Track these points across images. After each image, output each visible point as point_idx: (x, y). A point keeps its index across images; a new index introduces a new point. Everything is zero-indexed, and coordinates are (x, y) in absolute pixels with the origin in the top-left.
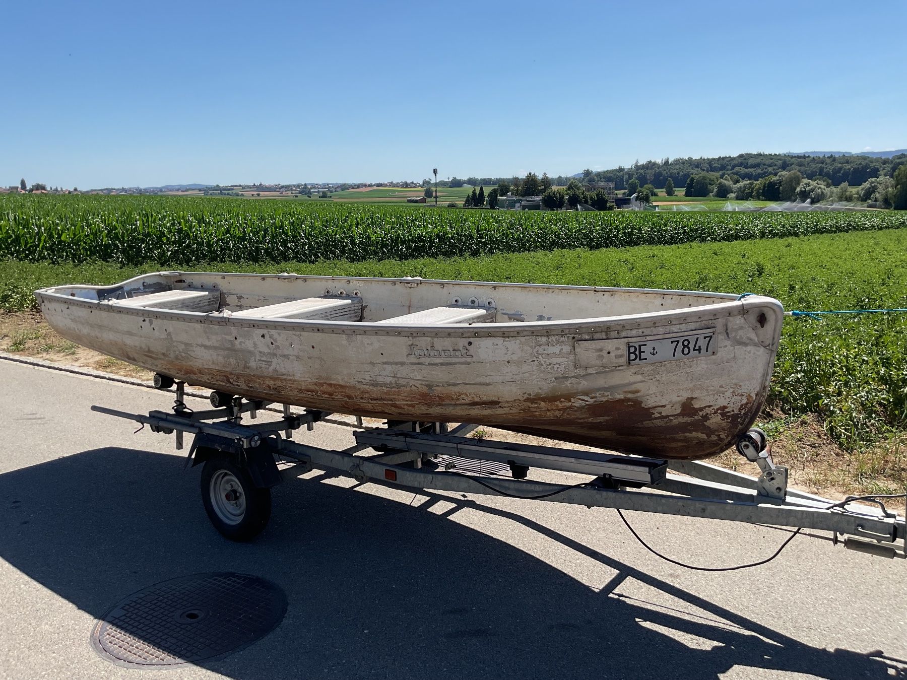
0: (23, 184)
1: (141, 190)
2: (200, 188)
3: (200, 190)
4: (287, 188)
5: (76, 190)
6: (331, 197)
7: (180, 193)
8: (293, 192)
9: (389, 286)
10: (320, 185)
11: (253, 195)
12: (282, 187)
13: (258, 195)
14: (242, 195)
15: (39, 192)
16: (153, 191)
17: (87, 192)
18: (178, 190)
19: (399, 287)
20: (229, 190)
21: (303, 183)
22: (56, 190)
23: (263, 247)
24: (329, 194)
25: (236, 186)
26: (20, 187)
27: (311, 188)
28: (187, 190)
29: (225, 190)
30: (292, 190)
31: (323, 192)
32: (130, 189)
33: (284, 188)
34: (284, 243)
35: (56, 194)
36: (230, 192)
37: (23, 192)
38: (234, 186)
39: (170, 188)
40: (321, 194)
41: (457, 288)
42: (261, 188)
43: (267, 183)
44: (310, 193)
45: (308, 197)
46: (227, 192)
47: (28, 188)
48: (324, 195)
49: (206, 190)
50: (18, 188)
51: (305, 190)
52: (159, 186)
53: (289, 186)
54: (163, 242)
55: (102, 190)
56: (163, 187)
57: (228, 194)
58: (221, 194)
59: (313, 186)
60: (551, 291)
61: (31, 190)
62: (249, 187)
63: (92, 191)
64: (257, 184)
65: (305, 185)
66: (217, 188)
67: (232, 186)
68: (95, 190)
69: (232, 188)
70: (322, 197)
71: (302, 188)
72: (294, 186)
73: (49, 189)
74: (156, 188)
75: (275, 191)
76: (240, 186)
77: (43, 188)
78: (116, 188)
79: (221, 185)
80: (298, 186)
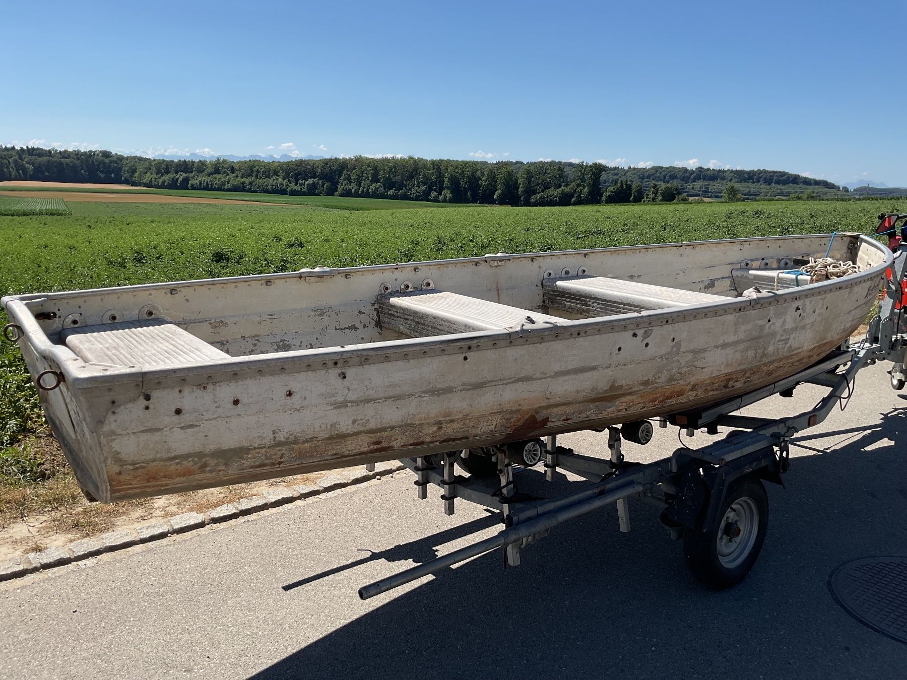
9: (471, 268)
19: (483, 267)
41: (548, 260)
60: (638, 251)
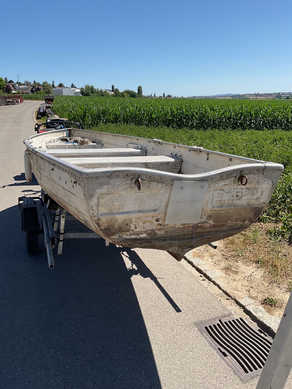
0: (164, 95)
1: (207, 97)
2: (231, 95)
3: (231, 97)
4: (270, 95)
5: (182, 97)
6: (291, 99)
7: (222, 98)
8: (273, 97)
10: (286, 93)
11: (253, 98)
12: (268, 94)
13: (256, 98)
14: (249, 98)
15: (169, 98)
16: (212, 97)
17: (186, 98)
18: (222, 97)
20: (243, 96)
21: (278, 92)
22: (175, 97)
23: (239, 122)
24: (290, 97)
25: (247, 94)
26: (163, 96)
27: (282, 95)
28: (225, 97)
29: (241, 96)
30: (272, 95)
31: (287, 97)
32: (202, 97)
33: (268, 95)
34: (250, 120)
35: (175, 99)
36: (244, 97)
37: (164, 98)
38: (246, 94)
39: (218, 96)
40: (286, 97)
42: (258, 95)
43: (261, 92)
44: (281, 97)
45: (280, 99)
46: (242, 97)
47: (165, 97)
48: (288, 98)
49: (234, 96)
50: (162, 96)
51: (279, 96)
52: (214, 95)
53: (271, 94)
54: (193, 119)
55: (192, 97)
56: (216, 96)
57: (243, 98)
58: (240, 98)
59: (283, 94)
61: (167, 97)
62: (252, 94)
63: (188, 97)
64: (257, 93)
65: (279, 93)
66: (238, 95)
67: (245, 94)
68: (189, 97)
69: (245, 95)
70: (287, 99)
71: (277, 95)
72: (274, 94)
73: (172, 97)
74: (213, 96)
75: (264, 96)
76: (249, 94)
77: (170, 96)
78: (197, 96)
79: (240, 94)
80: (276, 94)
